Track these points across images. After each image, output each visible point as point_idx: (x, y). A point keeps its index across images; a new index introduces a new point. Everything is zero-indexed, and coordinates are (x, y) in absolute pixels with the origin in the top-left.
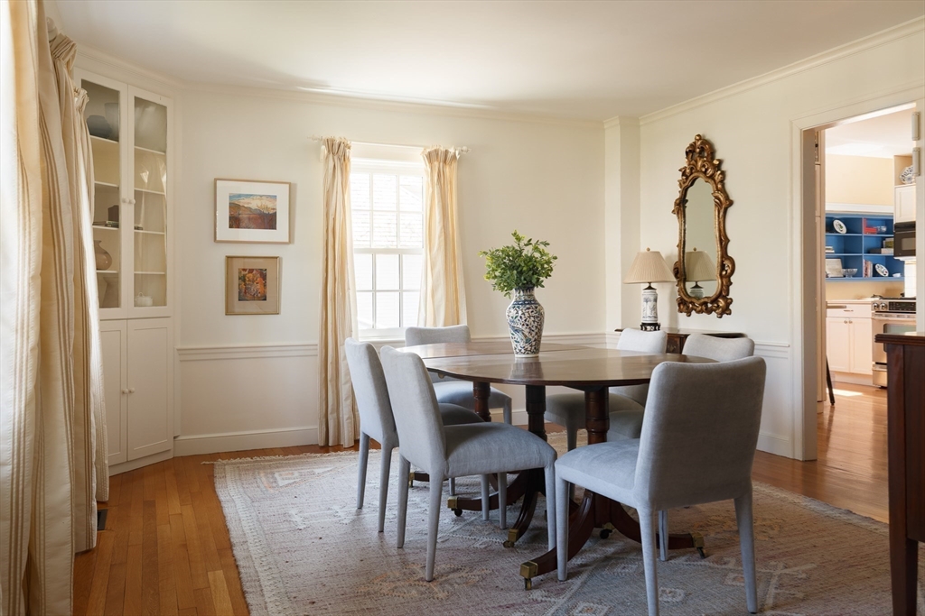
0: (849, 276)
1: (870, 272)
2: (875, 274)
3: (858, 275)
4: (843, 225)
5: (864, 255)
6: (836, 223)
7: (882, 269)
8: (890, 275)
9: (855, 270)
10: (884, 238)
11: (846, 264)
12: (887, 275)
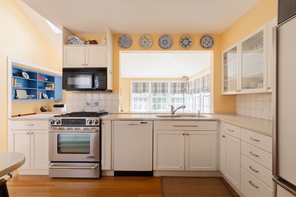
0: (30, 98)
1: (40, 97)
2: (43, 97)
3: (35, 98)
4: (27, 75)
5: (38, 89)
6: (23, 73)
7: (45, 96)
8: (49, 98)
9: (33, 96)
10: (46, 83)
11: (29, 92)
12: (48, 98)
